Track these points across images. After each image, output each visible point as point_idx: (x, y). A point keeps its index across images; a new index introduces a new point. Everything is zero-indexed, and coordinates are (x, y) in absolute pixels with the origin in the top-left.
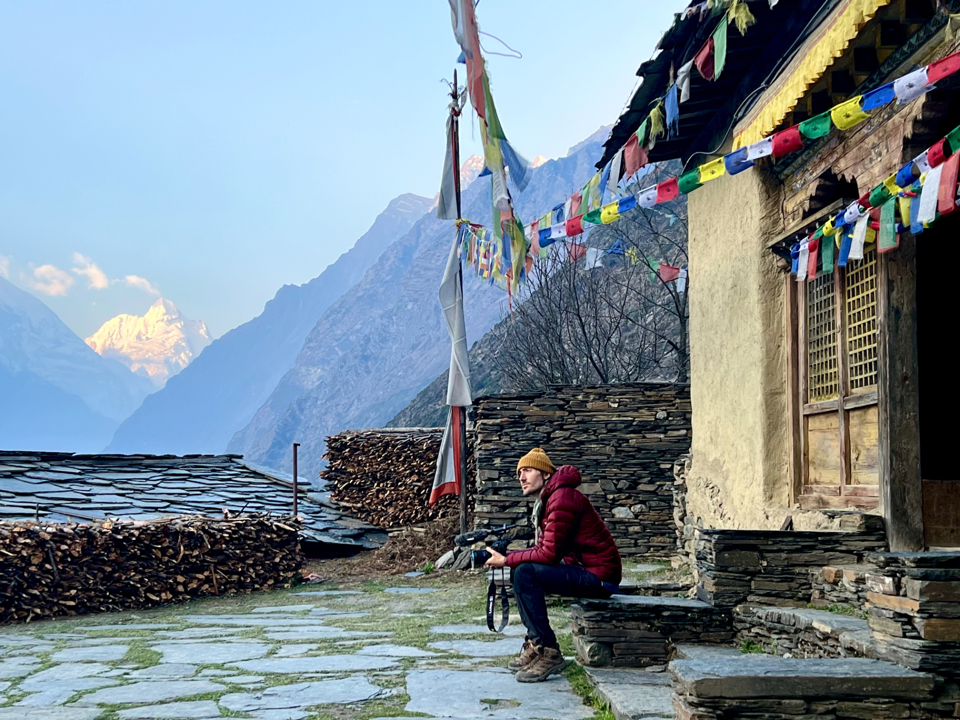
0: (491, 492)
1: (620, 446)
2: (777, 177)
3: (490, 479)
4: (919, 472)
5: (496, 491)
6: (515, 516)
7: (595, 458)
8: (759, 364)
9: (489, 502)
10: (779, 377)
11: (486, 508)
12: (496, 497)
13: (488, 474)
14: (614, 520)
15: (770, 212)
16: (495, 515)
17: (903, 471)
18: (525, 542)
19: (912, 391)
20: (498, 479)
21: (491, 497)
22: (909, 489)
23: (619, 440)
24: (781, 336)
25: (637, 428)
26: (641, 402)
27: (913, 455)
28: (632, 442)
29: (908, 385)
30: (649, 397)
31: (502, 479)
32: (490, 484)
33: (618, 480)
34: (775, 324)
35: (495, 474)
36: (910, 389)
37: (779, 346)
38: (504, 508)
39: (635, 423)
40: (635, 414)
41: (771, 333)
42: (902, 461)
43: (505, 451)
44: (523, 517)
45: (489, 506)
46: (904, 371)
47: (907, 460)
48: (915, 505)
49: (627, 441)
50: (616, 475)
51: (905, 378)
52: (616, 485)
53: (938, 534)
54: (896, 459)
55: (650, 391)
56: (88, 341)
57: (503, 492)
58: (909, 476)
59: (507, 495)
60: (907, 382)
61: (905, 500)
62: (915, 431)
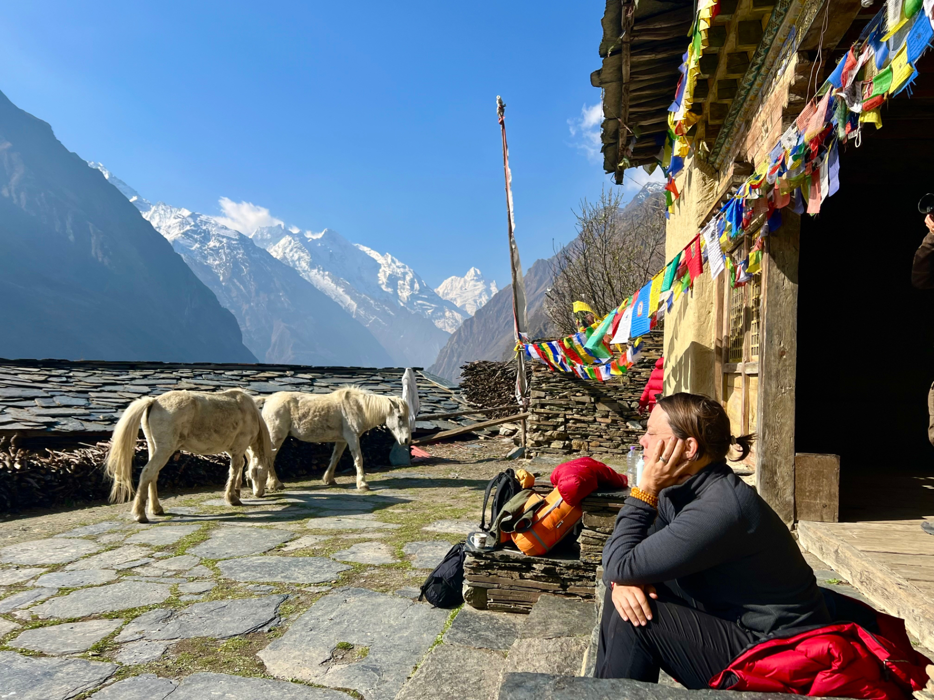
0: (538, 406)
1: (634, 377)
2: (713, 166)
3: (539, 398)
4: (793, 445)
5: (543, 406)
6: (555, 424)
7: (614, 385)
8: (692, 327)
9: (537, 413)
10: (708, 339)
11: (535, 417)
12: (542, 410)
13: (537, 393)
14: (627, 430)
15: (706, 197)
16: (542, 423)
17: (776, 444)
18: (562, 442)
19: (789, 366)
20: (544, 398)
21: (538, 410)
22: (781, 463)
23: (634, 372)
24: (712, 303)
25: (647, 364)
26: (650, 345)
27: (786, 428)
28: (643, 375)
29: (785, 360)
30: (657, 341)
31: (547, 398)
32: (538, 401)
33: (631, 402)
34: (707, 294)
35: (543, 394)
36: (787, 363)
37: (710, 312)
38: (547, 418)
39: (645, 361)
40: (646, 354)
41: (703, 301)
42: (775, 434)
43: (549, 378)
44: (561, 425)
45: (537, 416)
46: (782, 345)
47: (781, 434)
48: (787, 478)
49: (639, 373)
50: (630, 397)
51: (782, 353)
52: (629, 405)
53: (809, 507)
54: (769, 433)
55: (658, 337)
56: (435, 291)
57: (548, 407)
58: (782, 449)
59: (550, 409)
60: (785, 357)
61: (776, 473)
62: (791, 406)
